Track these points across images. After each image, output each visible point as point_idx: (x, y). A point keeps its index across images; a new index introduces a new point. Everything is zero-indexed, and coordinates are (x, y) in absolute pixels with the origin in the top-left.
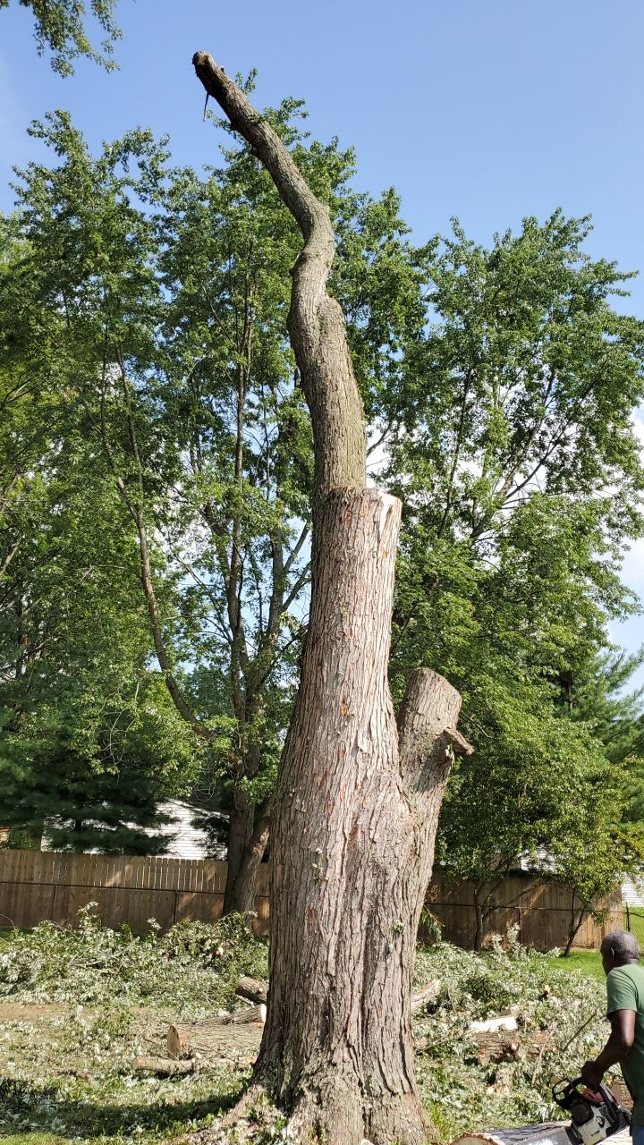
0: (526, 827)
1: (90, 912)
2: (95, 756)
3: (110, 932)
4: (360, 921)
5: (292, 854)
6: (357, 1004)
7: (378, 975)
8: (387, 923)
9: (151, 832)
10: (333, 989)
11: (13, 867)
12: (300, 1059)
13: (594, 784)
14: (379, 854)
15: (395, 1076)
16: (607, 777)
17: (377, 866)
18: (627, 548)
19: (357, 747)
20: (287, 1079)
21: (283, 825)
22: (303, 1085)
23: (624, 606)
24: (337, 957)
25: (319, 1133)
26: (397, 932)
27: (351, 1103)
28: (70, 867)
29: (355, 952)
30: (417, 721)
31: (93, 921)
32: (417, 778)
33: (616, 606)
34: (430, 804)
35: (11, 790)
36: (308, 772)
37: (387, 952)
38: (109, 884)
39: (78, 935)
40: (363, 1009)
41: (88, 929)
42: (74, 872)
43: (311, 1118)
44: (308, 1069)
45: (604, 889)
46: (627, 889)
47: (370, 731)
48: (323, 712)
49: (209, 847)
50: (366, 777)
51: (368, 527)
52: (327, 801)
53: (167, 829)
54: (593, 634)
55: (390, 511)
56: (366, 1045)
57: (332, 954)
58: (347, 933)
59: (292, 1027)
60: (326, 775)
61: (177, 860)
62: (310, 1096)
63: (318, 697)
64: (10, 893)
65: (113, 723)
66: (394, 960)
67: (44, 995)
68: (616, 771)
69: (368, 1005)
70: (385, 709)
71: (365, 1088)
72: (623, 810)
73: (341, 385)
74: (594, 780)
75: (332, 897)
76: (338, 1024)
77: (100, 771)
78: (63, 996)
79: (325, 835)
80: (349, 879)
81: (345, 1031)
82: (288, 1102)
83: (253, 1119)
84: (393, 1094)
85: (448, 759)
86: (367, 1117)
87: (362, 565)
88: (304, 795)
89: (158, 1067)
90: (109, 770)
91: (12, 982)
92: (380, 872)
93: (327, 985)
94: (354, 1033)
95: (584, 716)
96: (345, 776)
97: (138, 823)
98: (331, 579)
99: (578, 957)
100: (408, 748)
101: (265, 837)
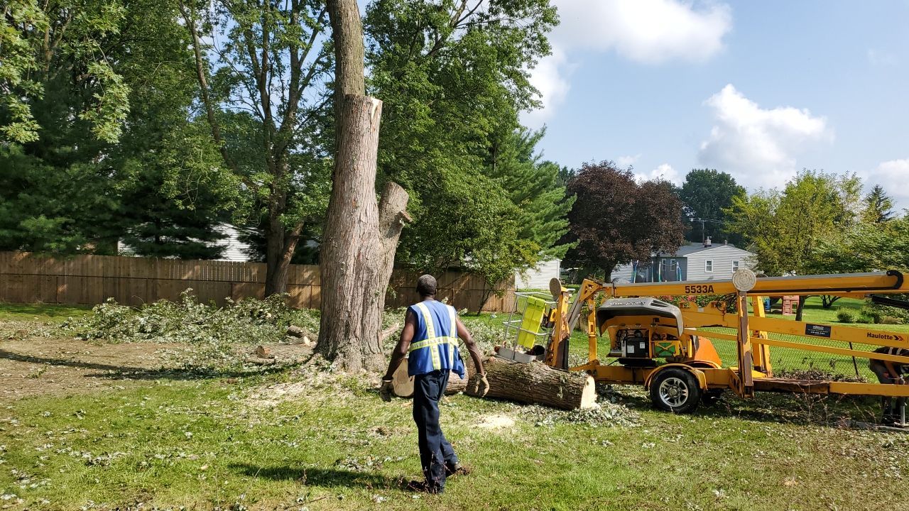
0: (459, 242)
1: (189, 294)
3: (202, 305)
4: (361, 291)
5: (331, 264)
6: (360, 320)
7: (368, 311)
8: (373, 291)
9: (209, 244)
10: (350, 316)
11: (115, 268)
12: (336, 343)
13: (502, 216)
14: (370, 264)
15: (374, 348)
16: (510, 212)
17: (368, 269)
18: (536, 63)
19: (360, 220)
20: (331, 350)
21: (327, 252)
22: (338, 351)
23: (531, 101)
24: (351, 305)
25: (344, 366)
26: (376, 295)
27: (358, 357)
28: (155, 268)
29: (359, 302)
30: (388, 207)
31: (191, 299)
32: (387, 232)
33: (526, 101)
34: (393, 243)
35: (108, 216)
36: (338, 230)
37: (372, 302)
38: (186, 277)
39: (183, 307)
40: (362, 324)
41: (189, 304)
42: (159, 270)
43: (342, 362)
44: (339, 346)
45: (504, 278)
46: (517, 278)
47: (366, 213)
48: (345, 204)
49: (251, 254)
50: (364, 233)
51: (366, 116)
52: (347, 242)
53: (221, 242)
54: (510, 120)
55: (376, 109)
56: (363, 336)
57: (349, 303)
58: (356, 295)
59: (332, 332)
60: (347, 231)
61: (231, 263)
62: (340, 355)
63: (342, 197)
64: (115, 284)
66: (375, 305)
67: (170, 338)
68: (516, 208)
69: (364, 322)
71: (363, 351)
72: (518, 232)
73: (350, 13)
74: (502, 214)
75: (350, 281)
76: (352, 328)
77: (182, 208)
78: (182, 339)
79: (346, 256)
80: (357, 274)
81: (355, 332)
82: (332, 358)
83: (317, 364)
84: (374, 353)
85: (401, 224)
86: (363, 361)
87: (363, 136)
88: (336, 240)
89: (258, 361)
90: (188, 207)
91: (149, 332)
92: (370, 271)
93: (347, 315)
94: (358, 333)
95: (500, 174)
96: (355, 232)
97: (201, 239)
98: (348, 142)
99: (484, 316)
100: (383, 219)
101: (292, 249)
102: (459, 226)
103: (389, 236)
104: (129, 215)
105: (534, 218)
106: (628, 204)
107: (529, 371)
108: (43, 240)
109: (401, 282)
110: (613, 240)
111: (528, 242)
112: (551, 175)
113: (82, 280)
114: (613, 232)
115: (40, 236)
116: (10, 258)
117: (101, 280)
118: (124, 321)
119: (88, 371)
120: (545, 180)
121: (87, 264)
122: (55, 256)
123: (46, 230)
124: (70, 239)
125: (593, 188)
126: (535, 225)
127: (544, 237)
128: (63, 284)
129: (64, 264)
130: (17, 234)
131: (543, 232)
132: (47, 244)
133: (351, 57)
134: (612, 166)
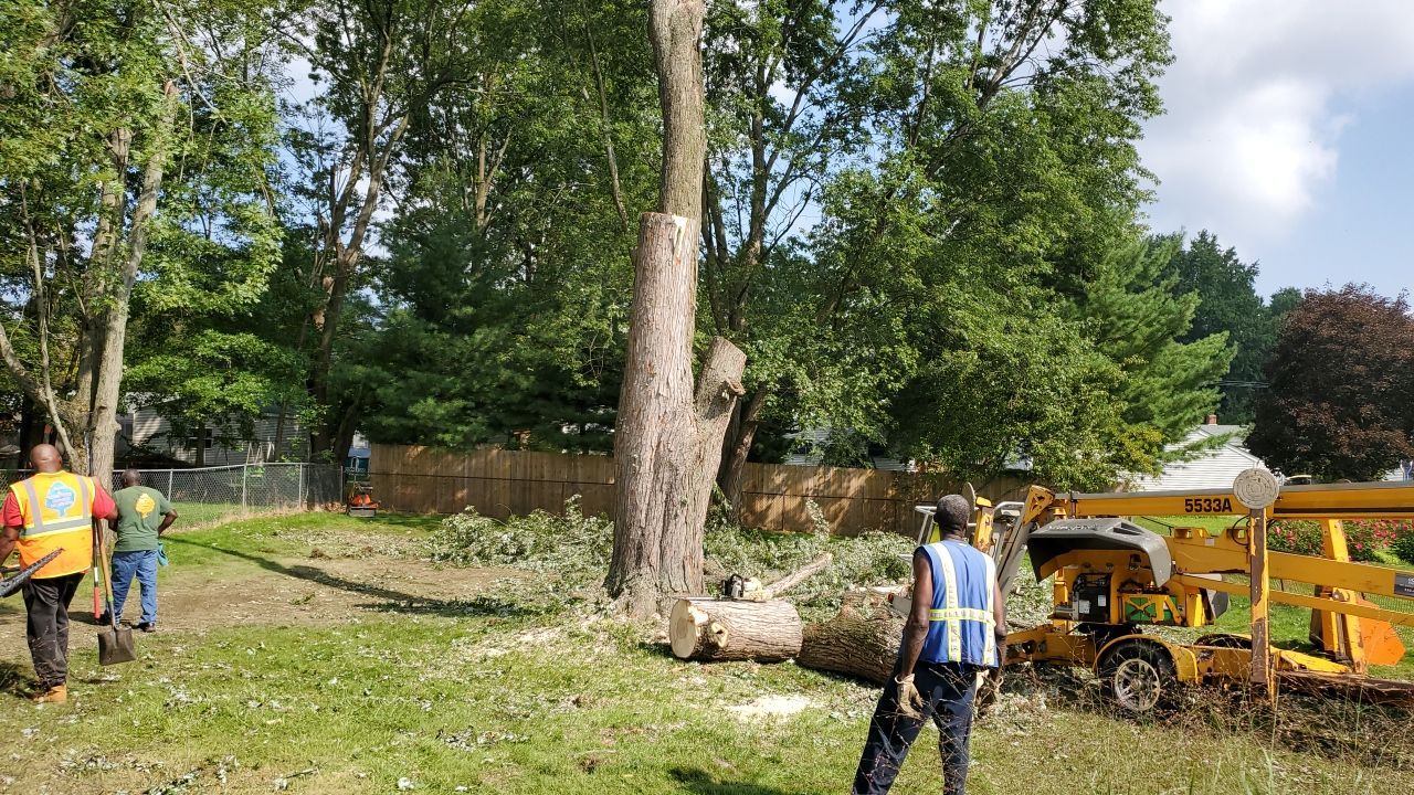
1: (575, 502)
2: (578, 372)
3: (593, 519)
4: (661, 497)
5: (623, 458)
7: (671, 528)
8: (677, 498)
10: (643, 535)
11: (525, 467)
12: (624, 573)
14: (674, 458)
17: (672, 465)
19: (659, 394)
20: (617, 584)
22: (624, 586)
23: (1137, 192)
24: (646, 518)
26: (683, 504)
27: (651, 596)
28: (576, 466)
29: (657, 515)
30: (710, 374)
31: (576, 509)
32: (706, 411)
34: (718, 428)
35: (516, 398)
37: (676, 515)
39: (566, 521)
40: (661, 546)
41: (574, 517)
43: (626, 600)
44: (627, 578)
47: (668, 383)
48: (637, 372)
50: (665, 412)
51: (665, 243)
52: (641, 426)
56: (661, 565)
57: (644, 515)
58: (653, 504)
59: (623, 559)
60: (640, 410)
62: (626, 591)
63: (633, 361)
64: (524, 489)
65: (591, 340)
66: (681, 519)
67: (536, 563)
69: (664, 544)
70: (681, 368)
71: (659, 588)
75: (644, 484)
76: (646, 554)
77: (583, 383)
79: (639, 447)
80: (655, 473)
81: (649, 558)
82: (616, 594)
84: (675, 592)
85: (725, 399)
86: (658, 602)
88: (628, 423)
90: (590, 383)
91: (512, 555)
92: (673, 469)
93: (640, 533)
94: (655, 559)
96: (652, 411)
100: (702, 392)
101: (748, 440)
102: (1016, 403)
103: (711, 415)
104: (545, 396)
105: (1157, 386)
106: (1395, 359)
107: (885, 633)
108: (436, 430)
109: (924, 493)
110: (1366, 424)
111: (1142, 427)
112: (1180, 312)
113: (485, 483)
114: (1366, 410)
115: (431, 424)
116: (404, 454)
117: (508, 484)
118: (481, 539)
119: (368, 599)
120: (1172, 321)
121: (491, 462)
122: (451, 450)
123: (437, 417)
124: (466, 429)
125: (1325, 333)
126: (1158, 398)
127: (1172, 419)
128: (463, 488)
129: (464, 461)
130: (404, 422)
131: (1175, 409)
132: (440, 436)
133: (679, 159)
134: (1366, 291)
